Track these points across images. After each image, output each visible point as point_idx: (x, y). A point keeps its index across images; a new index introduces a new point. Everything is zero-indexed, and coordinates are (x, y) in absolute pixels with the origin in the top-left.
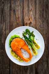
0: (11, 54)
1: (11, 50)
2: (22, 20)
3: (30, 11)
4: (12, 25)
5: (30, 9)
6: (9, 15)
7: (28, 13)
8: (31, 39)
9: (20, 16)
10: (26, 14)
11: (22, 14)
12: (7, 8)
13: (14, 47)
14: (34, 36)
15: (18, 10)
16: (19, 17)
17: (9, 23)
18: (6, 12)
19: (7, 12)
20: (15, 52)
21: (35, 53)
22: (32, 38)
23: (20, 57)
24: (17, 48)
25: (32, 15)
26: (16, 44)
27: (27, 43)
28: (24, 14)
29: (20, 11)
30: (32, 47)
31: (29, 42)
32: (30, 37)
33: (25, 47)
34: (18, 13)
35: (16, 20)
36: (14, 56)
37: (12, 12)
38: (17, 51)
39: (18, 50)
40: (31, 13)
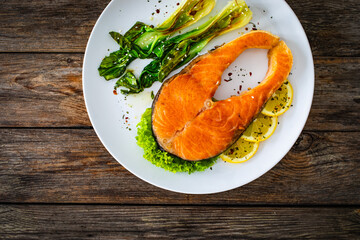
0: (249, 155)
1: (224, 157)
2: (81, 135)
3: (28, 86)
4: (110, 192)
5: (18, 86)
6: (51, 210)
7: (38, 98)
8: (158, 45)
9: (56, 149)
10: (44, 112)
11: (48, 135)
12: (11, 220)
13: (207, 139)
14: (139, 25)
15: (24, 159)
16: (66, 154)
17: (99, 210)
18: (32, 229)
19: (35, 222)
20: (236, 136)
21: (234, 17)
22: (148, 40)
23: (265, 100)
24: (209, 120)
25: (53, 76)
26: (187, 127)
27: (180, 64)
28: (44, 120)
29: (27, 149)
30: (201, 38)
31: (172, 52)
32: (145, 51)
33: (205, 75)
34: (43, 157)
35: (79, 168)
36: (261, 138)
37: (36, 193)
38: (231, 124)
39: (225, 117)
40: (40, 80)
